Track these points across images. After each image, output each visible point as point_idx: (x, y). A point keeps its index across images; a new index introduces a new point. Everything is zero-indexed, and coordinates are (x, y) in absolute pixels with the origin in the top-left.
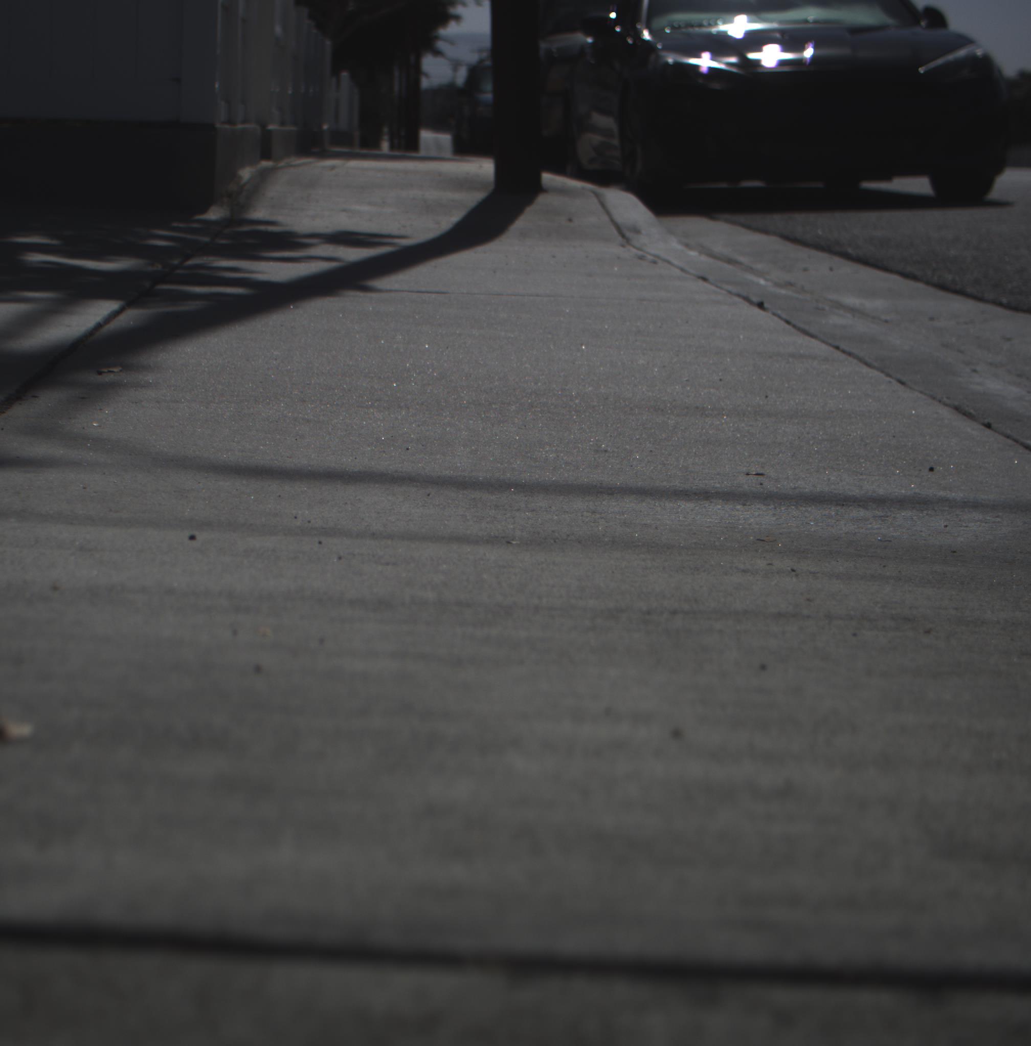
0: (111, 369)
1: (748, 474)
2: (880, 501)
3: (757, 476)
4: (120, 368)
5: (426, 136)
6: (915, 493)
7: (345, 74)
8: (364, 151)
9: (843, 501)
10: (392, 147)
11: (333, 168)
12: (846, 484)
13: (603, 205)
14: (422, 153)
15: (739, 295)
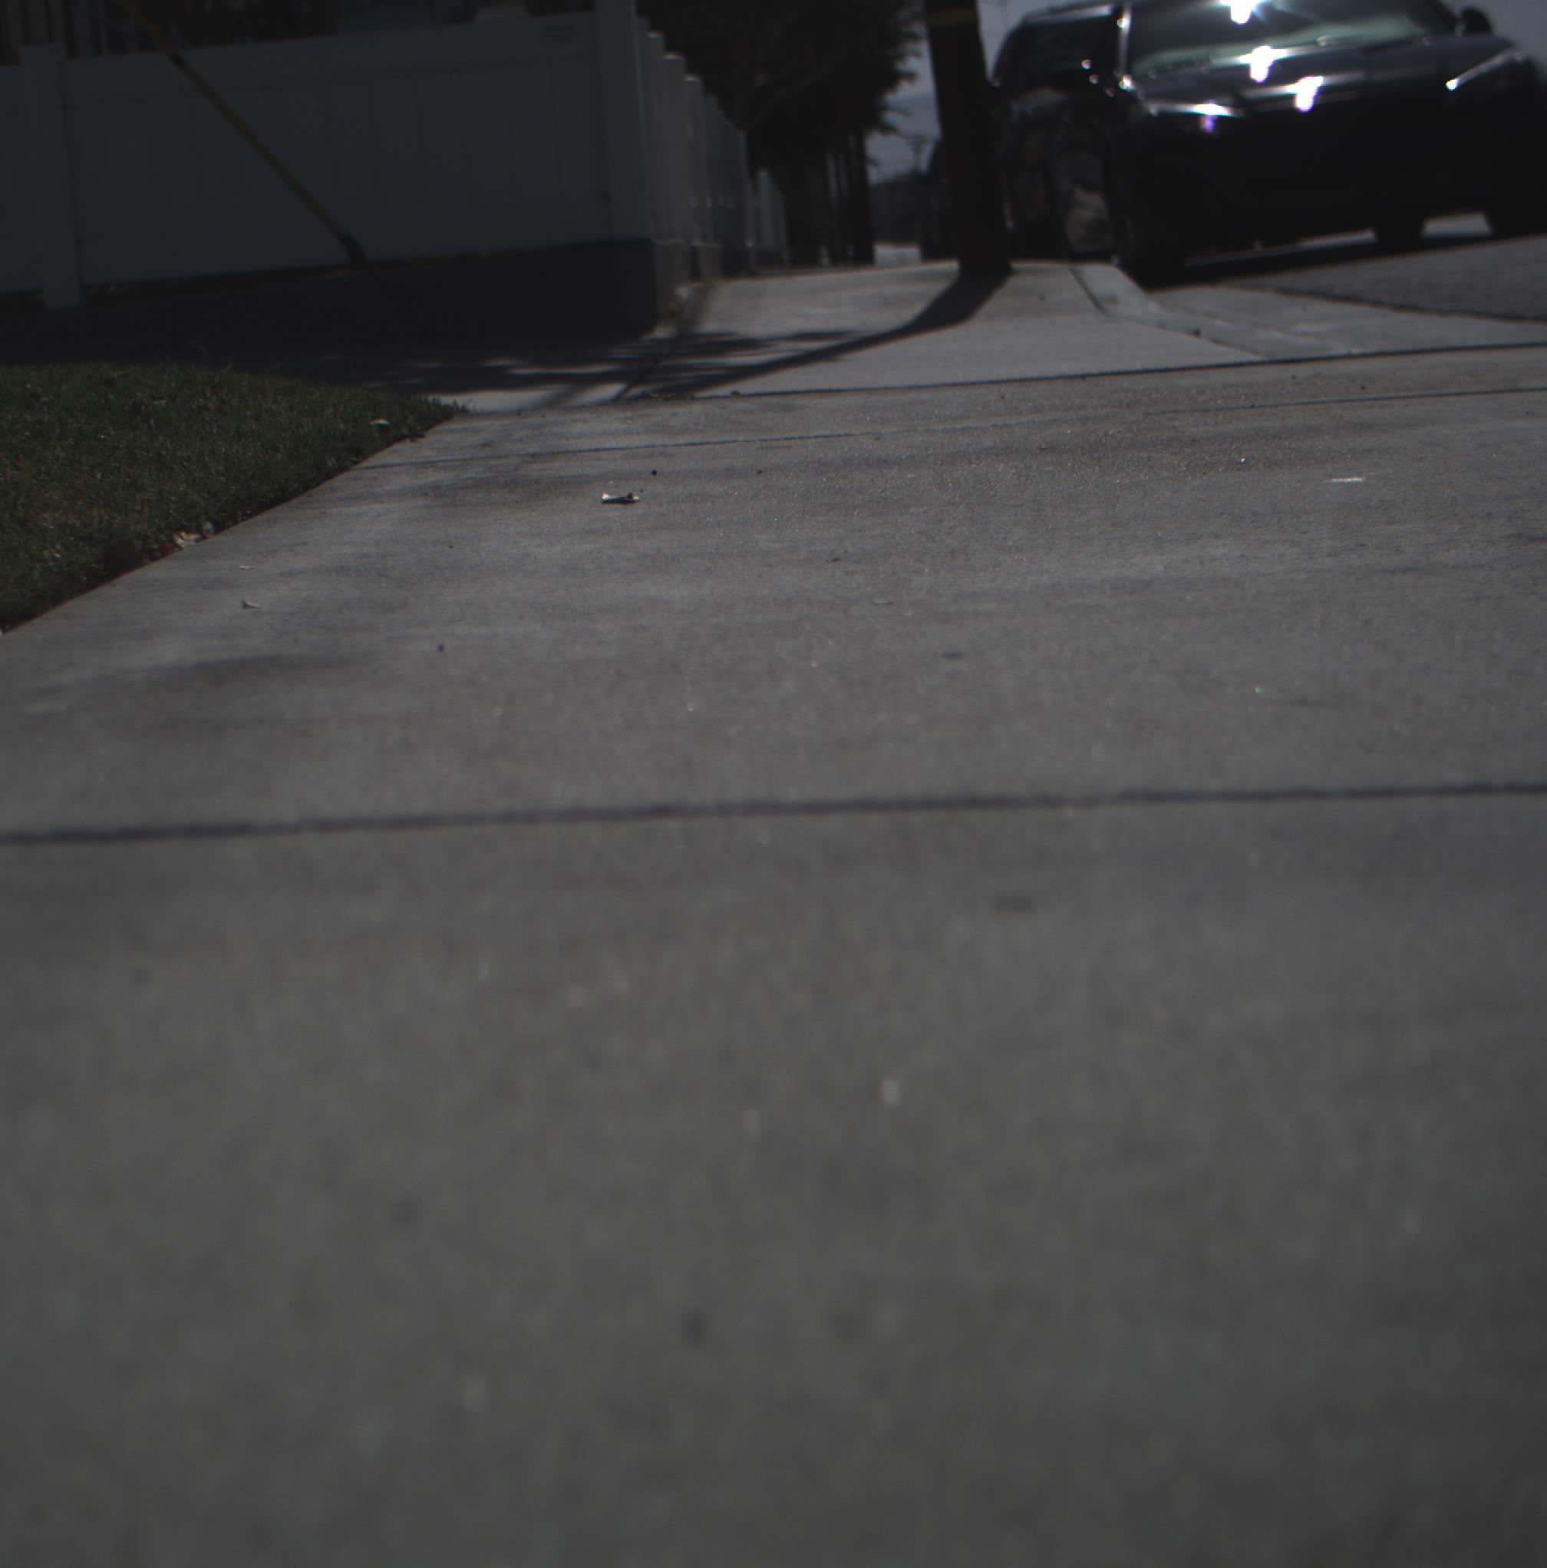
5: (884, 251)
7: (763, 175)
13: (1081, 281)
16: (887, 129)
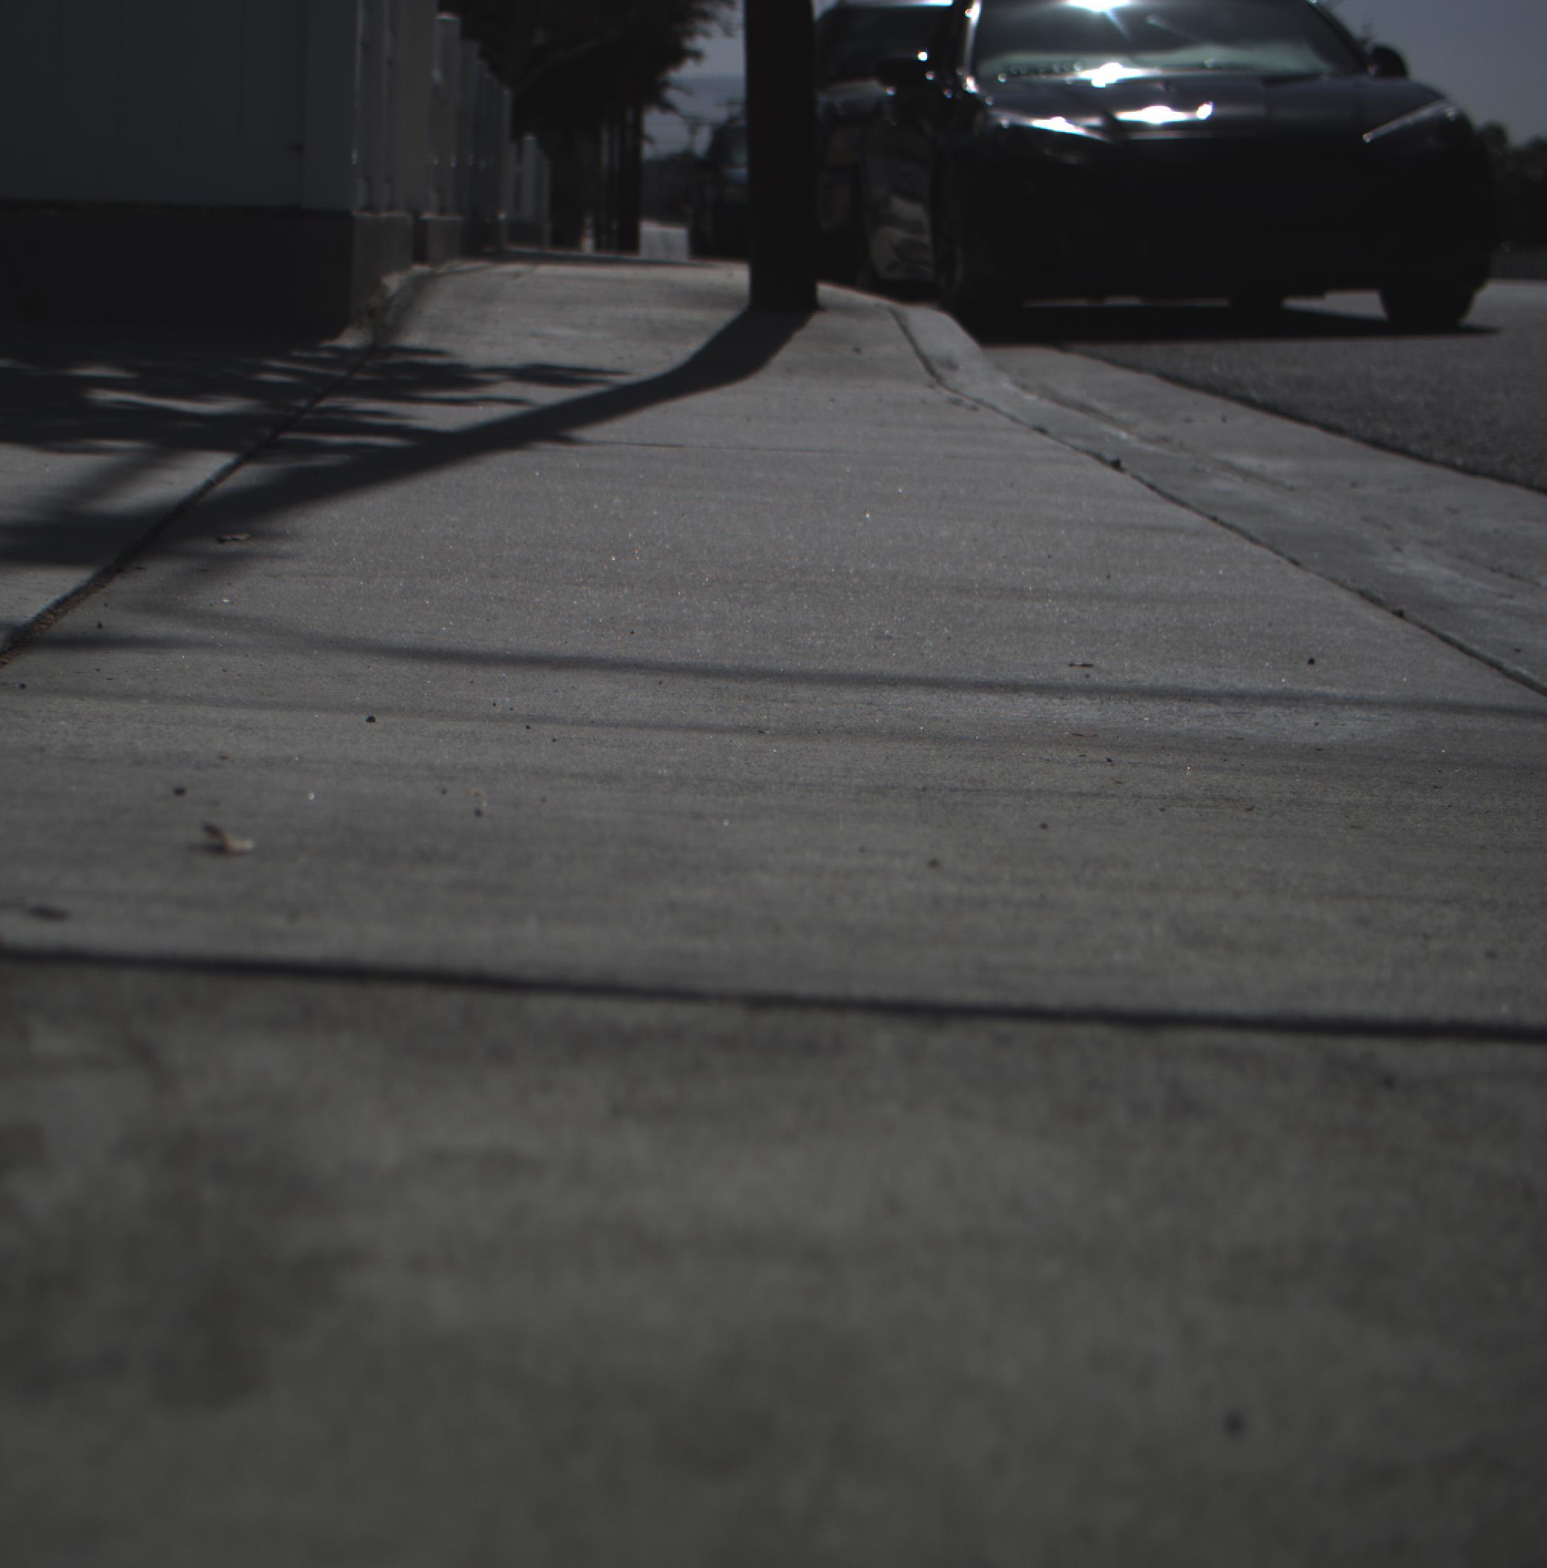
0: (236, 536)
1: (1072, 665)
2: (1239, 697)
3: (1084, 668)
4: (248, 536)
5: (650, 230)
6: (1285, 688)
7: (530, 139)
8: (560, 252)
9: (1191, 696)
10: (598, 246)
11: (516, 275)
12: (1198, 677)
13: (905, 329)
14: (644, 254)
15: (1088, 452)
16: (667, 107)
